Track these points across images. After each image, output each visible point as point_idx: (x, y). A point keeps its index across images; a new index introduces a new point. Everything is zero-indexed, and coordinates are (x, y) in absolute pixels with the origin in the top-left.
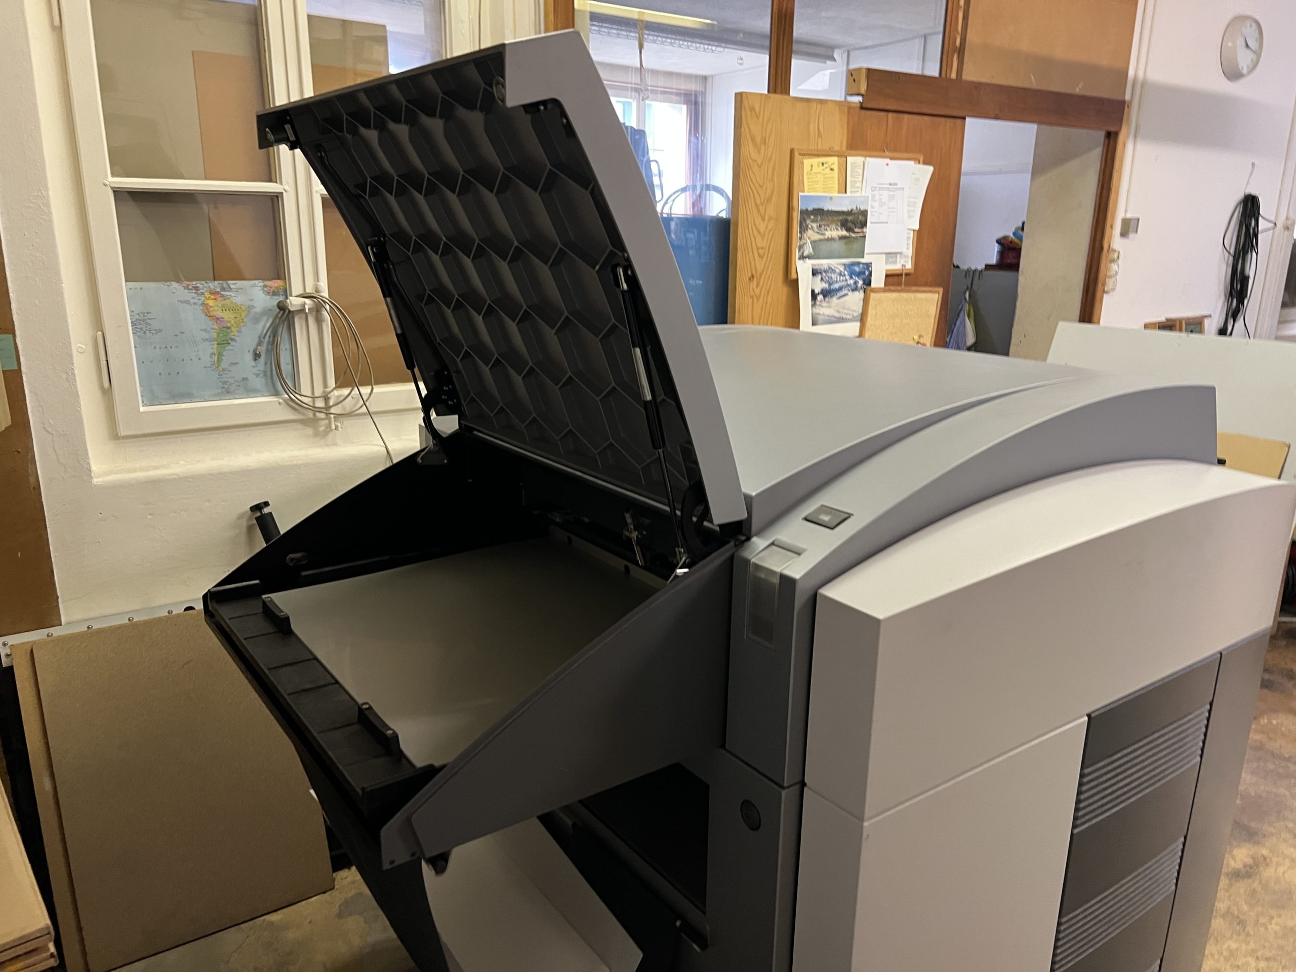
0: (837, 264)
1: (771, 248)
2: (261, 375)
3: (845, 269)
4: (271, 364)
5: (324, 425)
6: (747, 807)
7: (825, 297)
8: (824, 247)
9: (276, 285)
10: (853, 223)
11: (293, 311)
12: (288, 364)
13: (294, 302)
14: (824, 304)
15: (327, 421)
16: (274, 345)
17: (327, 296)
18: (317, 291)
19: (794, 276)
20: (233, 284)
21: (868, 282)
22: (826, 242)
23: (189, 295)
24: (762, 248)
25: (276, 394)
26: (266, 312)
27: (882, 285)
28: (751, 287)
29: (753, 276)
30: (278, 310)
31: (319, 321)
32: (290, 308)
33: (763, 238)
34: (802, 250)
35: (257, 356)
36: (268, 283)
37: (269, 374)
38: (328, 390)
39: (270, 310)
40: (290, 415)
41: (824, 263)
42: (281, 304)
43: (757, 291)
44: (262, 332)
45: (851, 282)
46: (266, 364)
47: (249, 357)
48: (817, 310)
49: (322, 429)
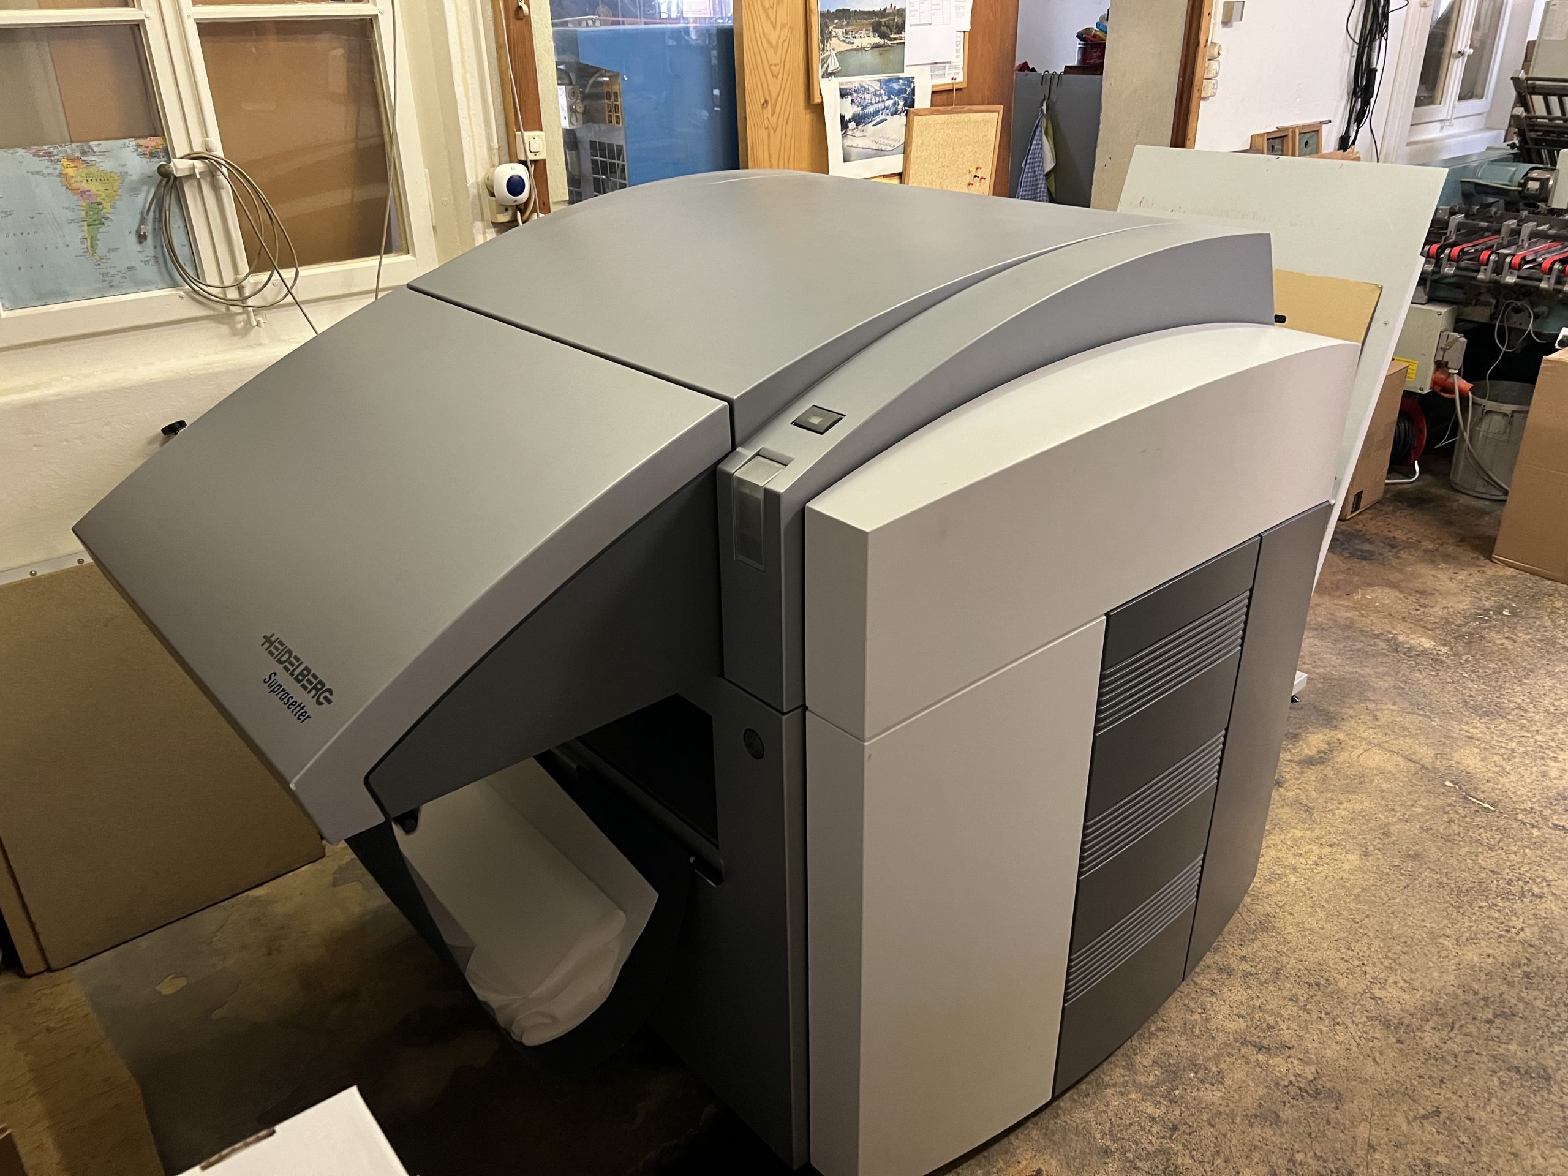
0: (870, 81)
1: (787, 64)
2: (151, 262)
3: (881, 88)
4: (162, 247)
5: (243, 321)
6: (750, 736)
7: (857, 125)
8: (854, 60)
9: (153, 144)
10: (888, 27)
11: (180, 177)
12: (184, 246)
13: (180, 166)
14: (858, 134)
15: (245, 316)
16: (162, 225)
17: (222, 156)
18: (208, 150)
19: (817, 100)
20: (98, 145)
21: (910, 103)
22: (855, 52)
23: (42, 165)
24: (776, 65)
25: (175, 285)
26: (145, 180)
27: (928, 105)
28: (765, 116)
29: (766, 102)
30: (160, 177)
31: (216, 188)
32: (175, 173)
33: (776, 53)
34: (826, 65)
35: (141, 238)
36: (141, 142)
37: (161, 260)
38: (241, 276)
39: (150, 177)
40: (197, 311)
41: (853, 81)
42: (162, 170)
43: (773, 120)
44: (144, 208)
45: (890, 102)
46: (155, 247)
47: (132, 239)
48: (849, 141)
49: (239, 326)
